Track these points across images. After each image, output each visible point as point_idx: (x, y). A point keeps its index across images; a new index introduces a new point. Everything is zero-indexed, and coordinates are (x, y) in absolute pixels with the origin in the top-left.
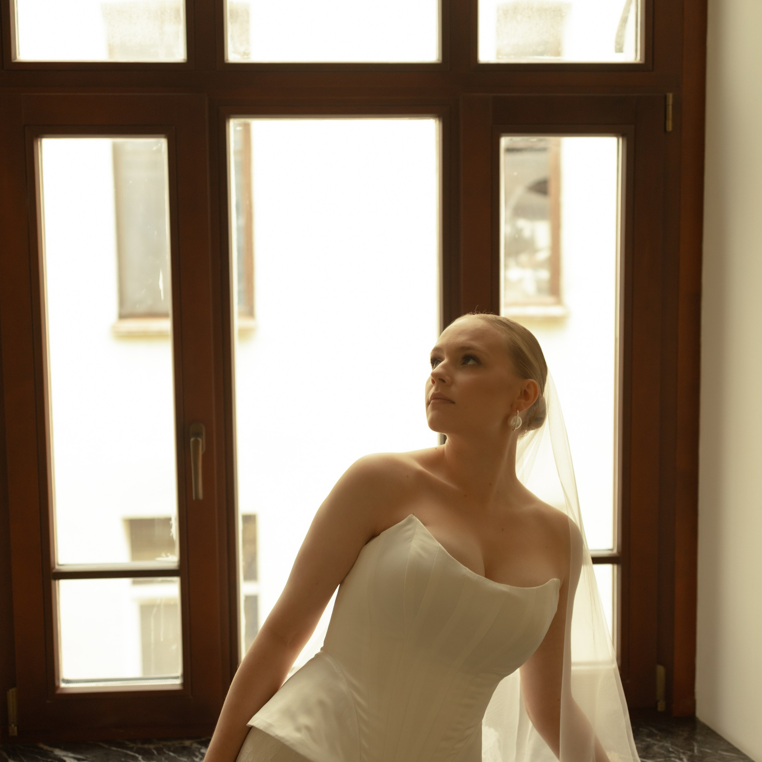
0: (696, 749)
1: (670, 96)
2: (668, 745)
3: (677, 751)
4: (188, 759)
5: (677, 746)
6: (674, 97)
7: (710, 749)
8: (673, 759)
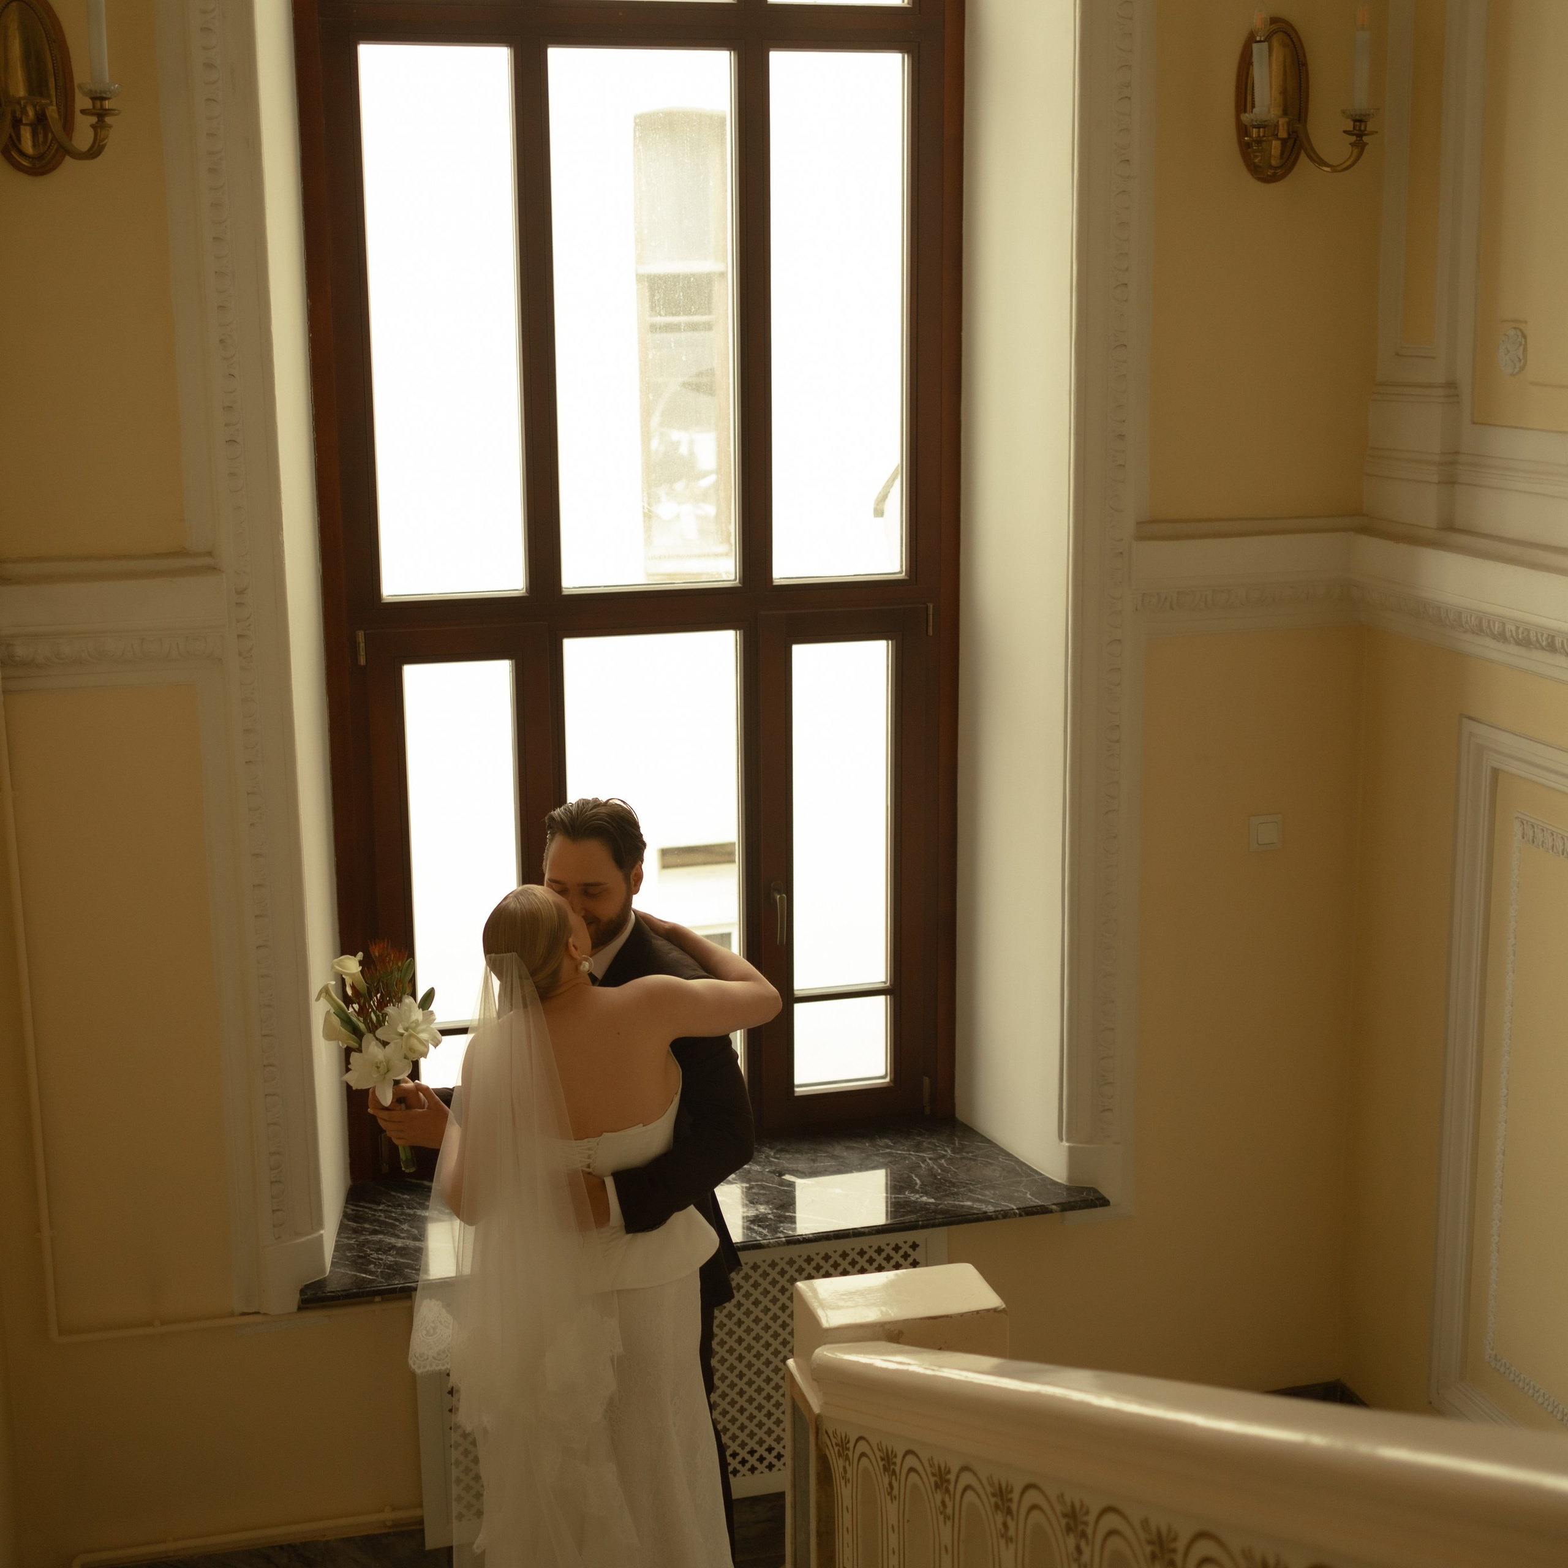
0: (957, 1142)
1: (931, 606)
2: (935, 1141)
3: (942, 1144)
5: (942, 1141)
6: (933, 606)
7: (968, 1142)
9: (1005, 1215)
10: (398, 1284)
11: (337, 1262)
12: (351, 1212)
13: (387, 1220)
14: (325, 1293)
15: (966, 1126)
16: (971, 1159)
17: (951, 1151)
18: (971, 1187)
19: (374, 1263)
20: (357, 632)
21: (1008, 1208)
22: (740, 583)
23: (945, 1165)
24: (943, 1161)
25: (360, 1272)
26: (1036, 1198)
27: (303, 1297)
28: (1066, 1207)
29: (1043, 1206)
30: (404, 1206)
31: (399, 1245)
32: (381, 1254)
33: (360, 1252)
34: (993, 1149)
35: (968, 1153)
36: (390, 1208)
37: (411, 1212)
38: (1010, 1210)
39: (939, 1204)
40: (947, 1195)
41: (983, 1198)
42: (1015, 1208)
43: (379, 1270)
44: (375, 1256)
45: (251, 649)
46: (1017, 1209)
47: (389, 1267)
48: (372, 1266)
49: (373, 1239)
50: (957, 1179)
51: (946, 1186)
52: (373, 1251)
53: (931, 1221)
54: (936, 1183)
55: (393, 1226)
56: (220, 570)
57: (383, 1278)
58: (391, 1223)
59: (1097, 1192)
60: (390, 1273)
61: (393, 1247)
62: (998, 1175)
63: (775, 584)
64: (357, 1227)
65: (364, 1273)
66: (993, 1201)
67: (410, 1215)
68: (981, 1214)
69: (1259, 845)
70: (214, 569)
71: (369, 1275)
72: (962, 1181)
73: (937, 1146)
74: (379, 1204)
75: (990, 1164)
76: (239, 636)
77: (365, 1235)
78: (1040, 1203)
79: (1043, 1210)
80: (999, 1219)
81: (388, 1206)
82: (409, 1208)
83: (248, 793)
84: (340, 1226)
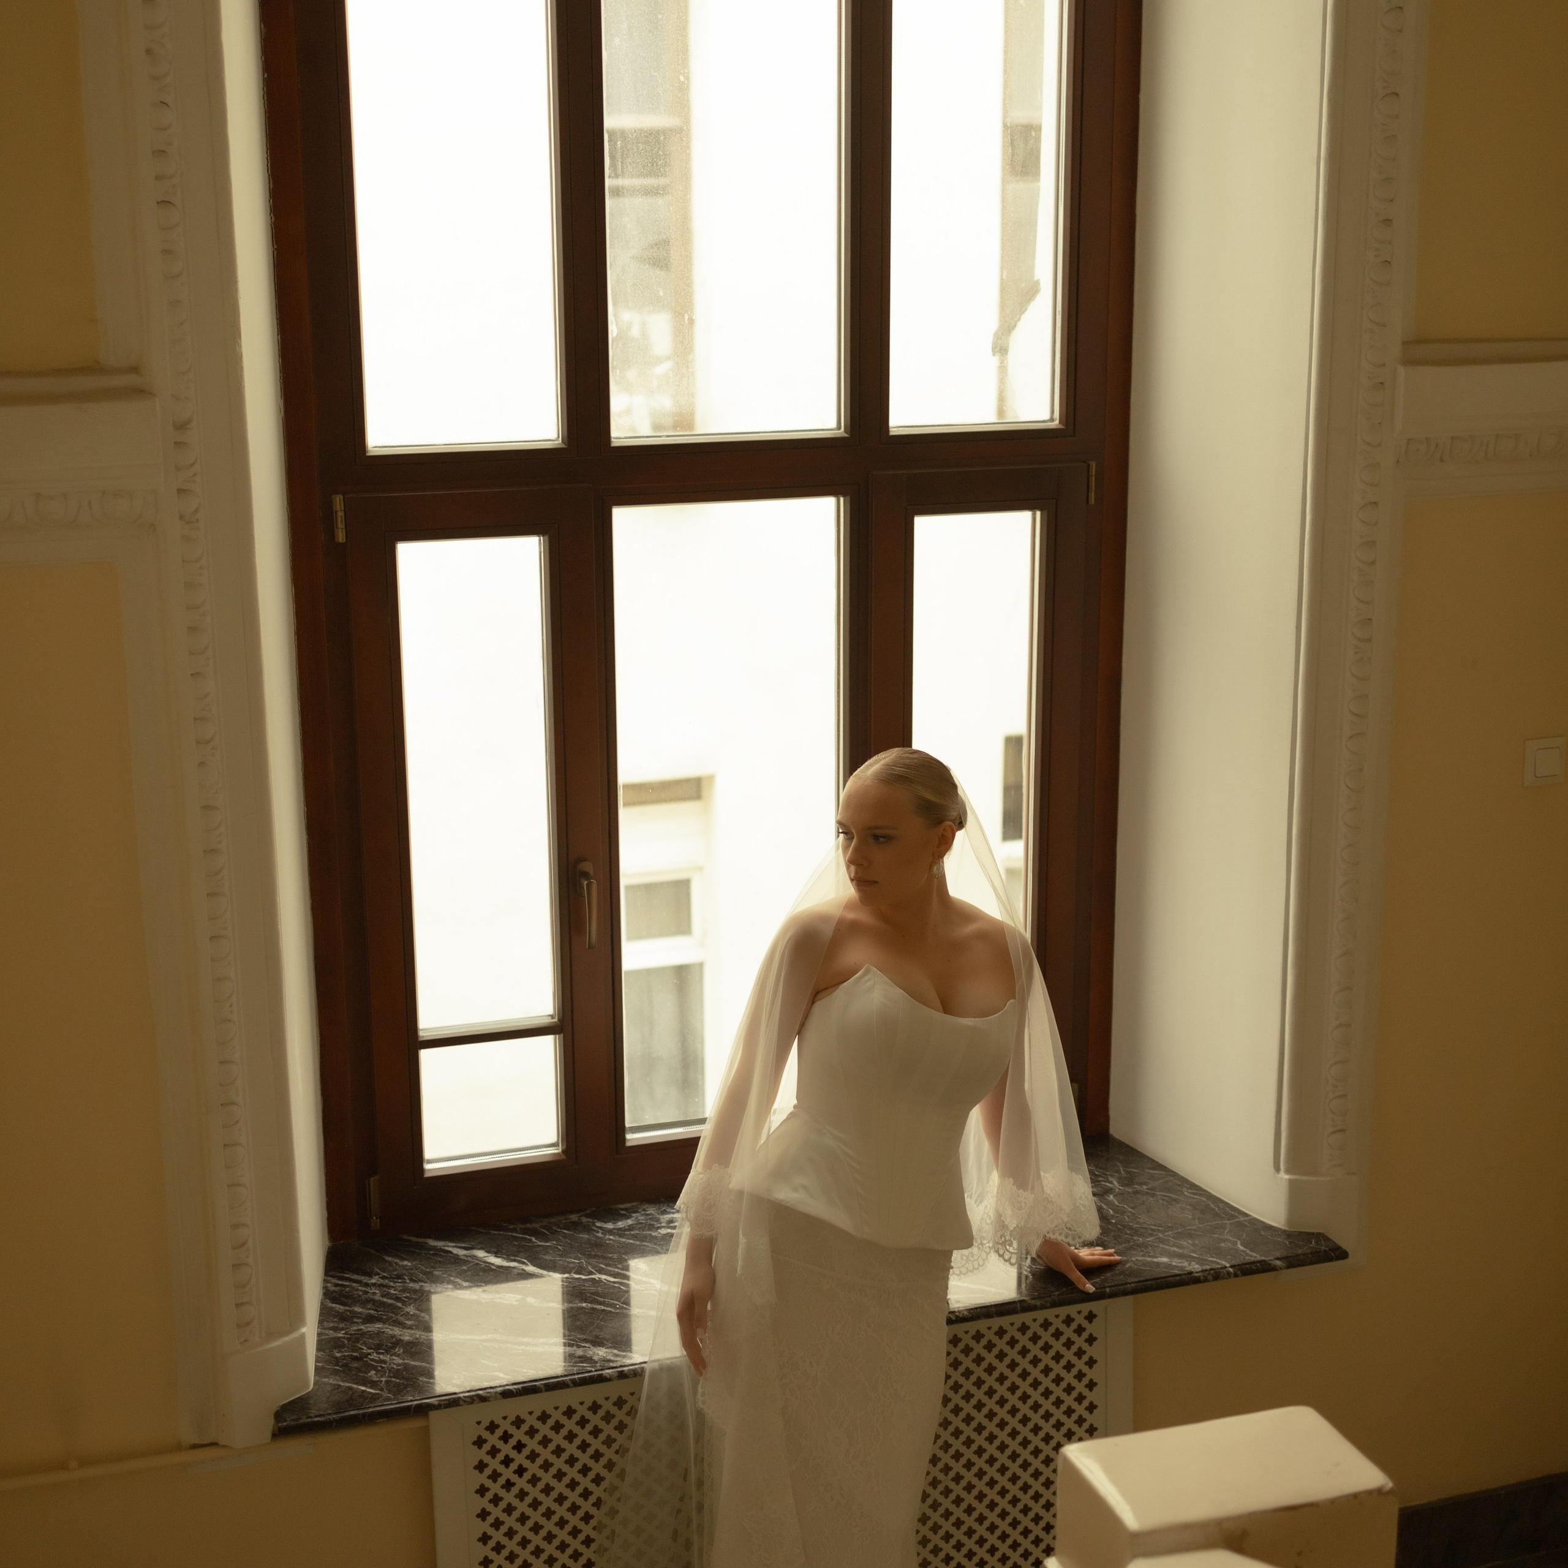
0: (1121, 1169)
1: (1093, 464)
3: (1104, 1174)
4: (589, 1235)
6: (1096, 466)
7: (1136, 1169)
8: (1103, 1183)
9: (1217, 1275)
10: (411, 1401)
11: (323, 1368)
12: (334, 1288)
13: (385, 1300)
14: (311, 1417)
15: (1127, 1146)
16: (1147, 1194)
17: (1119, 1183)
18: (1161, 1235)
19: (375, 1368)
20: (333, 496)
21: (1219, 1266)
22: (846, 431)
23: (1116, 1203)
24: (1111, 1197)
25: (356, 1384)
26: (1251, 1250)
27: (280, 1424)
28: (1293, 1262)
29: (1264, 1261)
30: (406, 1277)
31: (407, 1338)
32: (383, 1353)
33: (353, 1351)
34: (1171, 1178)
35: (1141, 1184)
36: (387, 1281)
37: (416, 1286)
38: (1221, 1268)
39: (1127, 1262)
40: (1131, 1248)
41: (1180, 1251)
42: (1228, 1265)
43: (383, 1379)
44: (374, 1356)
45: (196, 511)
46: (1231, 1267)
47: (397, 1374)
48: (373, 1372)
49: (370, 1329)
50: (1138, 1223)
51: (1127, 1234)
52: (372, 1349)
53: (1122, 1287)
54: (1114, 1231)
55: (394, 1309)
56: (151, 394)
57: (390, 1392)
58: (391, 1304)
59: (1327, 1239)
60: (398, 1385)
61: (398, 1342)
62: (1190, 1217)
63: (891, 434)
64: (345, 1310)
65: (364, 1385)
66: (1195, 1255)
67: (415, 1291)
68: (1185, 1274)
69: (1536, 777)
70: (141, 392)
71: (370, 1388)
72: (1145, 1226)
73: (1097, 1175)
74: (370, 1275)
75: (1175, 1200)
76: (179, 491)
77: (357, 1323)
78: (1259, 1258)
79: (1264, 1268)
80: (1208, 1281)
81: (384, 1278)
82: (412, 1280)
83: (195, 719)
84: (321, 1309)
